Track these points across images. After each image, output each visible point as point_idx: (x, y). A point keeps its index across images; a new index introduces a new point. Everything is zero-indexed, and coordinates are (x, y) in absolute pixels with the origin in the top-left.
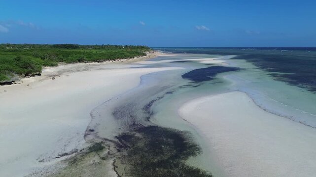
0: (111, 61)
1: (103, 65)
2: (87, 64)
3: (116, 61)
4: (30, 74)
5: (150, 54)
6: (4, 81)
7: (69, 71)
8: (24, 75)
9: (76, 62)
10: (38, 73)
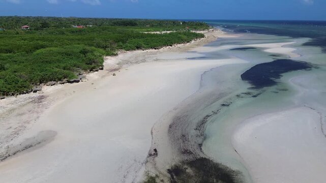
0: (168, 47)
1: (160, 53)
2: (145, 51)
3: (173, 46)
4: (94, 70)
5: (209, 34)
6: (73, 80)
7: (128, 62)
8: (89, 71)
9: (135, 50)
10: (101, 67)
